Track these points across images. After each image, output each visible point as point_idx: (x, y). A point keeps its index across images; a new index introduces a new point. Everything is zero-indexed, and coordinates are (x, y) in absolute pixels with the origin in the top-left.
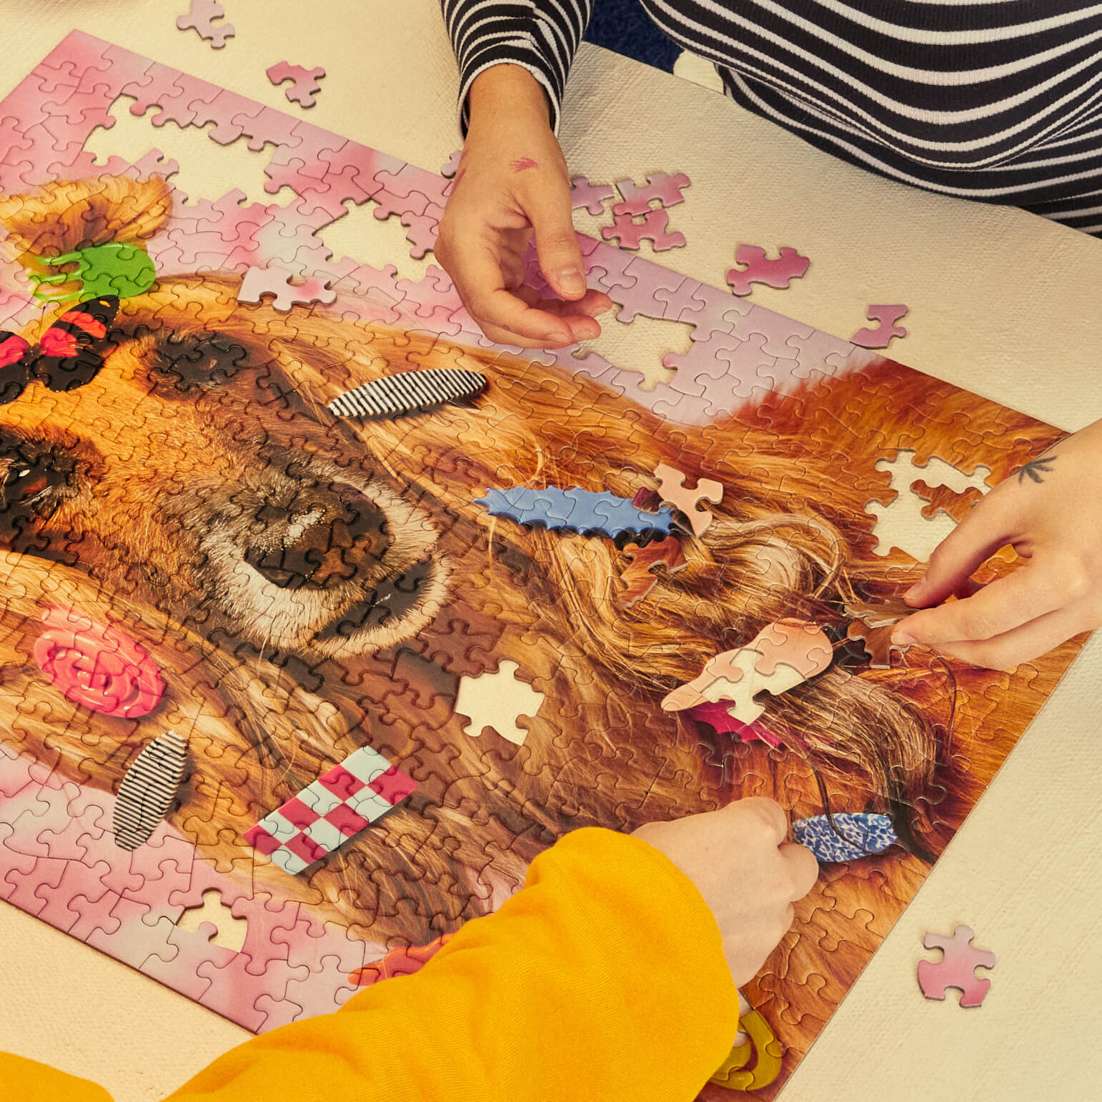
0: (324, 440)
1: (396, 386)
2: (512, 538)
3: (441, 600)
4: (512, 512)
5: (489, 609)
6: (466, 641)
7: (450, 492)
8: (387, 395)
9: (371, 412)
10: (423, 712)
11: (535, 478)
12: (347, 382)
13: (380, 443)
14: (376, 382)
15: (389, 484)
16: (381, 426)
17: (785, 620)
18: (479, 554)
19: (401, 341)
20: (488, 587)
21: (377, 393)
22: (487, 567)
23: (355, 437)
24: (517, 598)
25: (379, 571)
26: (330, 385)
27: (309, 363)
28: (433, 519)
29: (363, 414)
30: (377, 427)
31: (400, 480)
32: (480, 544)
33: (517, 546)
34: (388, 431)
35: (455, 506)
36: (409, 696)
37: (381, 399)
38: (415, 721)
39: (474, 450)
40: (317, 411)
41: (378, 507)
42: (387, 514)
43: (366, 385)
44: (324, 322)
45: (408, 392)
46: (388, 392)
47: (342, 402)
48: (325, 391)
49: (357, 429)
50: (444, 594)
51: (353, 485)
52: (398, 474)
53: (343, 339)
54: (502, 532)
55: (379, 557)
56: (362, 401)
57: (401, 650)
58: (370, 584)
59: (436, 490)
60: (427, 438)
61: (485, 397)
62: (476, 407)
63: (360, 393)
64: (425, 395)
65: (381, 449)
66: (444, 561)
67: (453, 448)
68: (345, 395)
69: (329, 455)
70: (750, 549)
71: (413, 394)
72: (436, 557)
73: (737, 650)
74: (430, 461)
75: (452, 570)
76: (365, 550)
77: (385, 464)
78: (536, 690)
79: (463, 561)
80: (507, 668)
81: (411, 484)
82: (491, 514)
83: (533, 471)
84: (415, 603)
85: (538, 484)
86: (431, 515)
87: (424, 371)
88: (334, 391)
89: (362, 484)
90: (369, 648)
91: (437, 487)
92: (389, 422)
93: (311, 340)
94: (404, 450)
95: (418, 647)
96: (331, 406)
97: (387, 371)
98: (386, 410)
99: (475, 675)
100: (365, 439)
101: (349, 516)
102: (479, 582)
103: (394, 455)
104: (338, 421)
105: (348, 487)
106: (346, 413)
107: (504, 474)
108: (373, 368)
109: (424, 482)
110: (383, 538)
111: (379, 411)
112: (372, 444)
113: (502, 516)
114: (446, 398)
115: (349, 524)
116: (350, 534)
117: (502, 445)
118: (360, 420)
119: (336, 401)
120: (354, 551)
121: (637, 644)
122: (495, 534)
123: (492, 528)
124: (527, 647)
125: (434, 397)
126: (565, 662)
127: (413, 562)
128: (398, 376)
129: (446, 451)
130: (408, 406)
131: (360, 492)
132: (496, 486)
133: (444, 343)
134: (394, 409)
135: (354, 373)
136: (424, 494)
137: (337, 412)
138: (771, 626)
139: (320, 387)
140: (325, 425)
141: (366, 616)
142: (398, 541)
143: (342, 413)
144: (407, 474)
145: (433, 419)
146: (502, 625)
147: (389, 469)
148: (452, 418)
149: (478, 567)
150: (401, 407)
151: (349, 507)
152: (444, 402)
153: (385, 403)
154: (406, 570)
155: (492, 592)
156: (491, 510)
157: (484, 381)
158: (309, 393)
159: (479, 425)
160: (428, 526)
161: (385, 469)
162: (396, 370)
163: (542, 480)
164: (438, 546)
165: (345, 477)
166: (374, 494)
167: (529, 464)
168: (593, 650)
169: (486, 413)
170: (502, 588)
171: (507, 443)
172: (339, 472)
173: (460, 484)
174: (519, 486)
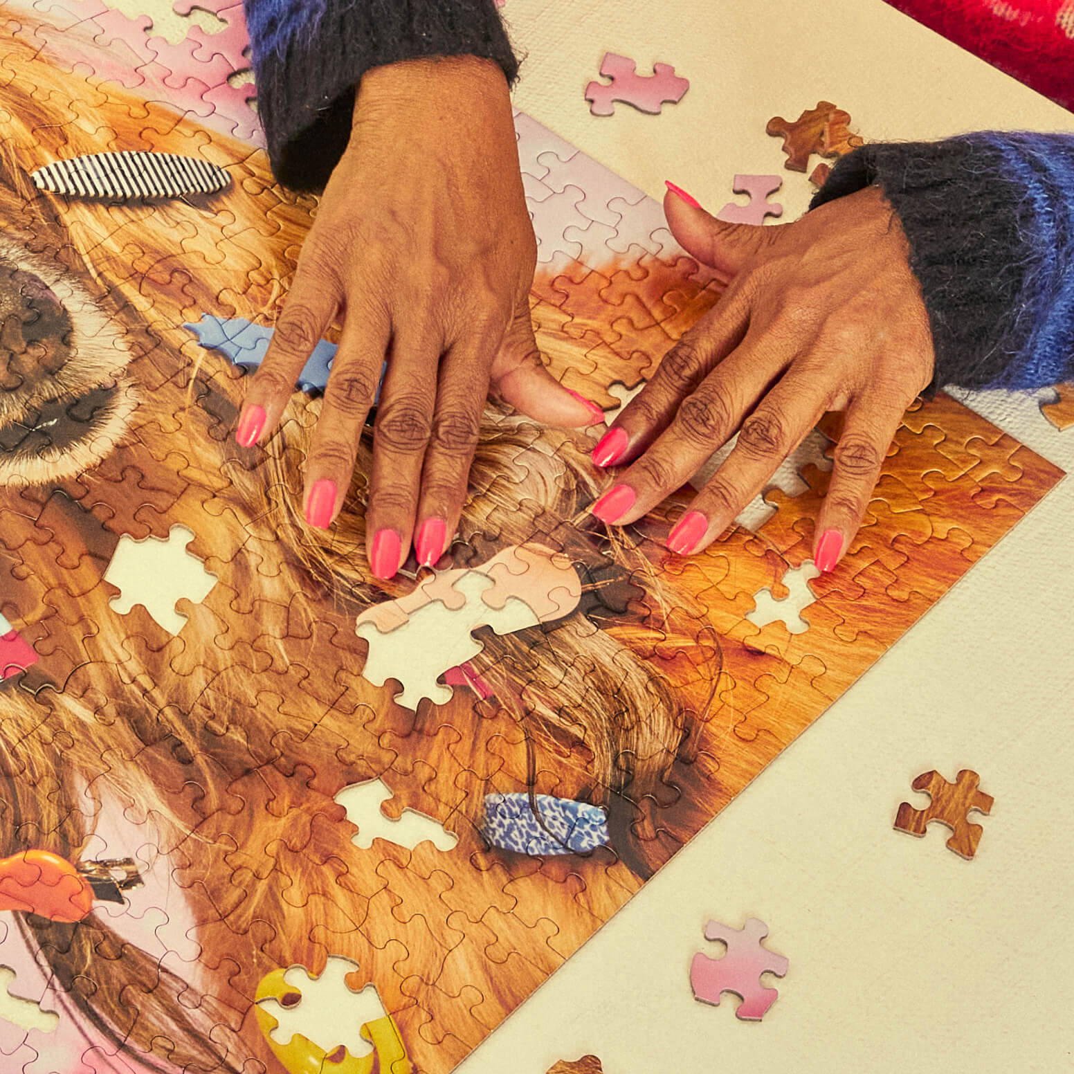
0: (18, 216)
1: (119, 166)
2: (221, 380)
3: (117, 439)
4: (227, 347)
5: (175, 463)
6: (138, 496)
7: (156, 309)
8: (107, 175)
9: (83, 192)
10: (64, 571)
11: (266, 310)
12: (62, 150)
13: (85, 233)
14: (97, 156)
15: (84, 284)
16: (90, 211)
17: (529, 545)
18: (176, 390)
19: (137, 111)
20: (178, 434)
21: (95, 170)
22: (183, 409)
23: (56, 219)
25: (49, 389)
26: (39, 148)
27: (22, 118)
28: (130, 338)
29: (73, 192)
30: (86, 211)
31: (99, 281)
32: (181, 380)
33: (224, 391)
34: (98, 219)
35: (160, 328)
36: (53, 549)
37: (99, 178)
38: (53, 581)
39: (198, 263)
40: (17, 178)
41: (65, 309)
42: (74, 320)
43: (84, 158)
44: (49, 69)
45: (133, 175)
46: (109, 172)
47: (50, 174)
48: (33, 156)
49: (61, 209)
50: (121, 432)
51: (42, 277)
52: (100, 274)
53: (68, 96)
54: (210, 371)
55: (51, 371)
56: (75, 176)
57: (56, 490)
58: (35, 403)
59: (140, 302)
60: (142, 236)
61: (225, 199)
62: (210, 210)
63: (74, 165)
64: (150, 185)
65: (85, 240)
66: (131, 391)
67: (173, 256)
68: (55, 165)
69: (18, 235)
70: (507, 449)
71: (139, 179)
72: (123, 384)
73: (464, 571)
74: (142, 267)
75: (139, 404)
76: (39, 360)
77: (86, 259)
78: (208, 569)
79: (154, 395)
80: (180, 537)
81: (112, 290)
82: (201, 345)
83: (265, 302)
84: (85, 435)
85: (266, 319)
86: (128, 332)
87: (159, 155)
88: (42, 157)
89: (53, 278)
90: (16, 481)
91: (142, 299)
92: (101, 208)
93: (28, 89)
94: (113, 246)
95: (78, 491)
96: (36, 175)
97: (113, 145)
98: (102, 193)
99: (137, 537)
100: (68, 224)
101: (28, 314)
102: (171, 426)
103: (98, 250)
104: (41, 196)
105: (35, 279)
106: (52, 188)
107: (227, 297)
108: (97, 138)
109: (129, 290)
110: (64, 348)
111: (92, 193)
112: (75, 232)
113: (214, 350)
114: (178, 192)
115: (27, 324)
116: (25, 335)
117: (232, 262)
118: (67, 199)
119: (43, 170)
120: (24, 358)
121: (341, 539)
122: (200, 370)
123: (199, 363)
124: (210, 518)
125: (164, 188)
126: (252, 545)
127: (94, 386)
128: (126, 154)
129: (164, 258)
130: (129, 194)
131: (47, 288)
132: (215, 312)
133: (189, 124)
134: (111, 193)
135: (72, 141)
136: (126, 306)
137: (40, 184)
138: (512, 548)
139: (27, 149)
140: (23, 197)
141: (22, 441)
142: (80, 355)
143: (47, 187)
144: (110, 276)
145: (156, 214)
146: (189, 483)
147: (90, 266)
148: (179, 218)
149: (172, 408)
150: (120, 193)
151: (30, 305)
152: (174, 197)
153: (102, 184)
154: (82, 395)
155: (181, 440)
156: (202, 341)
157: (229, 180)
158: (13, 154)
159: (211, 233)
160: (121, 345)
161: (85, 265)
162: (125, 146)
163: (272, 315)
164: (129, 373)
165: (34, 265)
166: (65, 293)
167: (261, 292)
168: (288, 536)
169: (222, 219)
170: (195, 439)
171: (240, 261)
172: (27, 258)
173: (171, 301)
174: (243, 317)
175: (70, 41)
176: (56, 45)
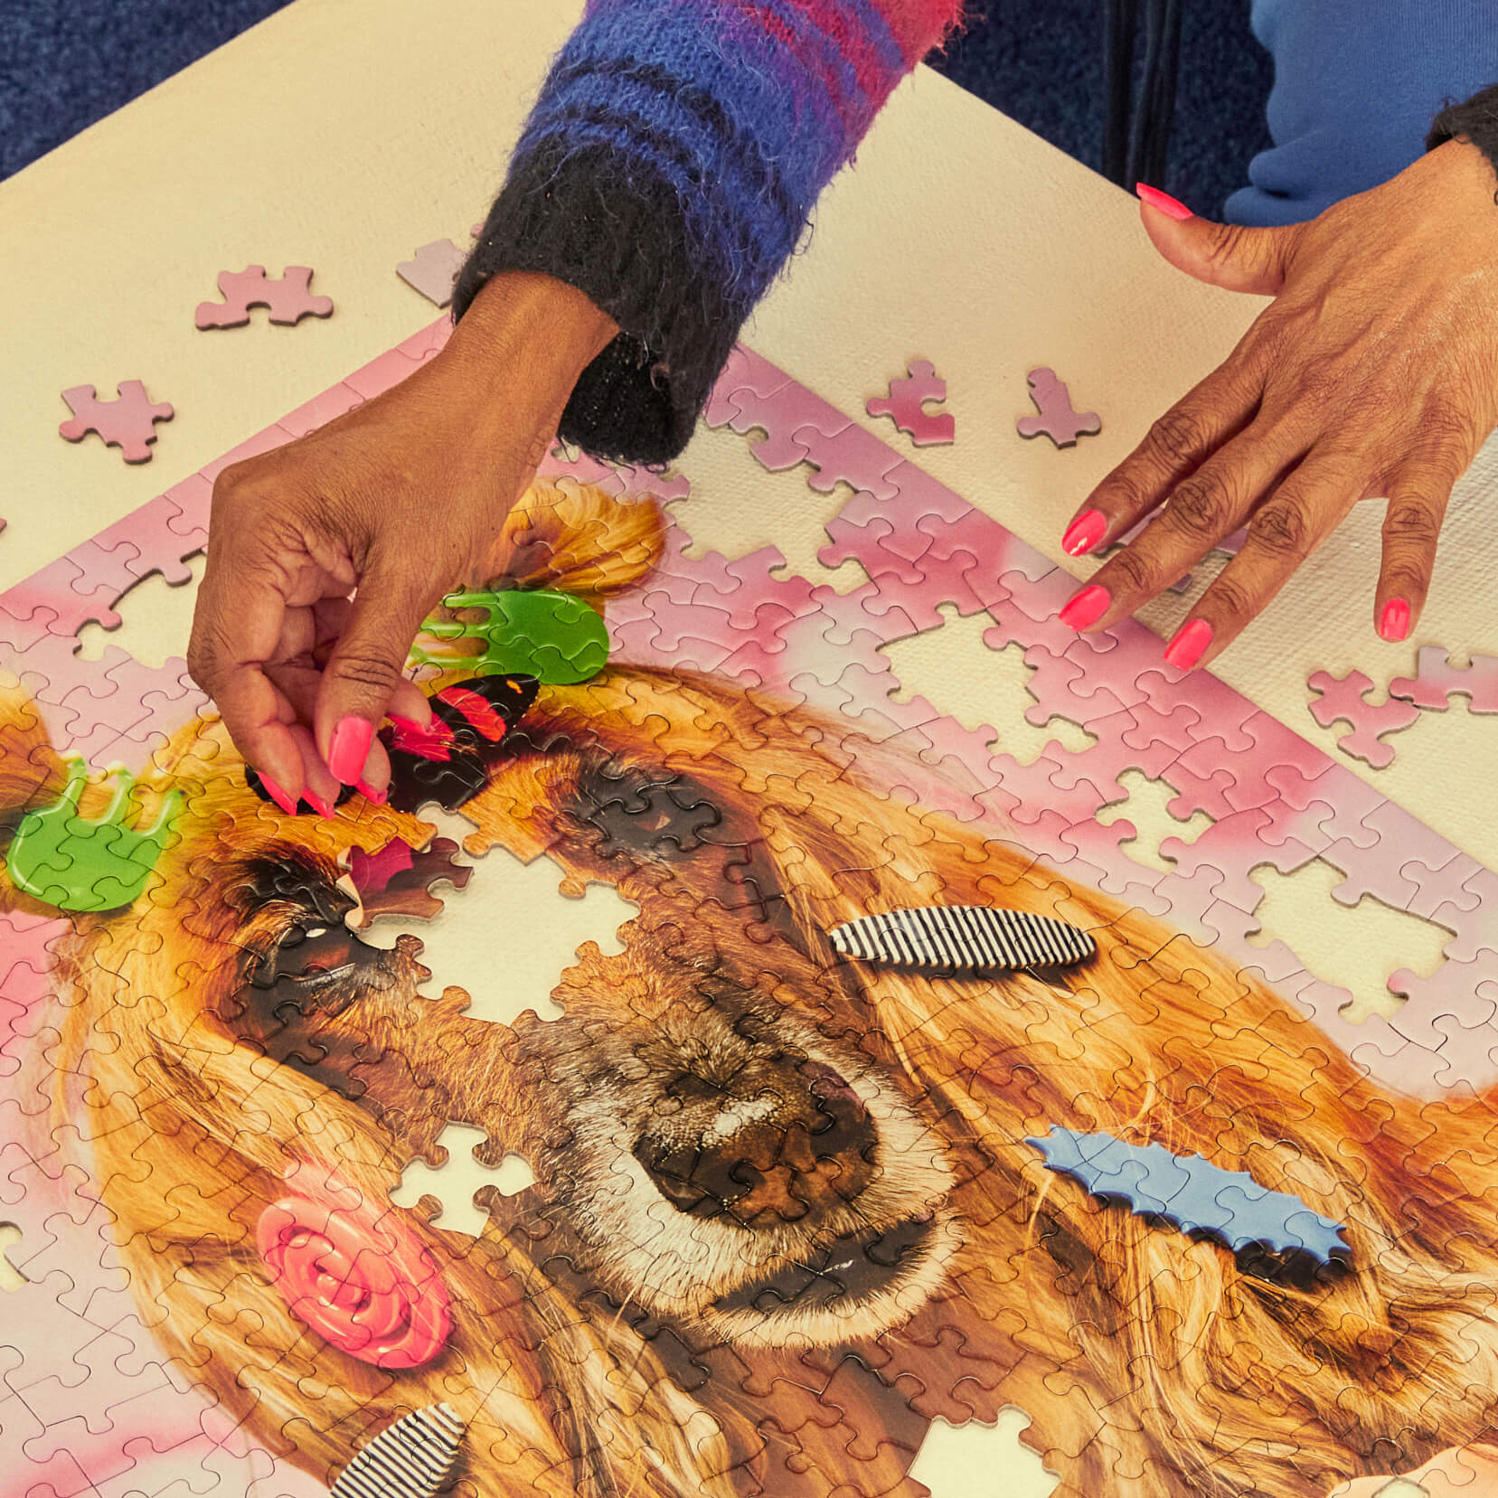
0: (808, 986)
1: (947, 925)
2: (1073, 1215)
3: (931, 1289)
4: (1082, 1171)
5: (1008, 1324)
6: (956, 1367)
7: (990, 1117)
8: (930, 938)
9: (897, 958)
10: (857, 1464)
11: (1135, 1123)
12: (871, 903)
13: (898, 1012)
14: (918, 912)
15: (895, 1081)
16: (906, 984)
17: (1479, 1446)
18: (1012, 1227)
19: (974, 854)
20: (1013, 1285)
21: (915, 930)
22: (1021, 1252)
23: (859, 994)
24: (1058, 1315)
25: (843, 1220)
26: (843, 900)
27: (819, 858)
28: (953, 1154)
29: (884, 958)
30: (901, 984)
31: (915, 1078)
32: (1019, 1212)
33: (1076, 1228)
34: (917, 996)
35: (994, 1142)
36: (841, 1433)
37: (919, 941)
38: (840, 1475)
39: (1047, 1057)
40: (811, 938)
41: (868, 1115)
42: (881, 1129)
43: (901, 913)
45: (964, 938)
46: (933, 932)
47: (854, 933)
48: (832, 909)
49: (867, 980)
50: (938, 1280)
51: (838, 1070)
52: (917, 1069)
53: (882, 831)
54: (1060, 1202)
56: (887, 937)
57: (850, 1356)
58: (824, 1237)
59: (969, 1108)
60: (974, 1019)
61: (1086, 973)
62: (1066, 988)
63: (887, 923)
64: (990, 952)
65: (898, 1021)
66: (953, 1227)
67: (1016, 1047)
68: (862, 922)
69: (810, 1013)
70: (1451, 1317)
71: (973, 944)
72: (942, 1216)
73: (1389, 1478)
74: (972, 1061)
75: (963, 1244)
76: (830, 1181)
77: (899, 1048)
78: (1048, 1466)
79: (983, 1233)
80: (1011, 1422)
81: (932, 1090)
82: (1048, 1167)
83: (1134, 1113)
84: (890, 1283)
85: (1137, 1134)
86: (952, 1146)
87: (1000, 911)
88: (845, 910)
89: (854, 1072)
90: (796, 1341)
91: (971, 1103)
92: (921, 981)
93: (830, 819)
94: (935, 1032)
95: (877, 1358)
96: (836, 934)
97: (940, 897)
98: (922, 960)
99: (955, 1421)
100: (877, 1000)
101: (819, 1118)
102: (1003, 1274)
103: (916, 1036)
104: (841, 962)
105: (830, 1072)
106: (857, 951)
107: (1085, 1105)
108: (918, 887)
109: (954, 1091)
110: (865, 1167)
111: (910, 959)
112: (886, 1011)
113: (1067, 1176)
114: (1024, 962)
115: (815, 1133)
116: (813, 1147)
117: (1093, 1059)
118: (875, 967)
119: (846, 927)
120: (811, 1177)
121: (1228, 1431)
122: (1046, 1200)
123: (1044, 1190)
124: (1050, 1397)
125: (1005, 955)
126: (1107, 1435)
127: (903, 1218)
128: (956, 909)
129: (1002, 1050)
130: (958, 962)
131: (846, 1085)
132: (1067, 1123)
133: (1041, 871)
134: (935, 961)
135: (885, 890)
136: (951, 1113)
137: (841, 947)
138: (1453, 1451)
139: (826, 899)
140: (817, 963)
141: (806, 1288)
142: (886, 1176)
143: (850, 950)
144: (929, 1071)
145: (995, 992)
146: (1026, 1352)
147: (903, 1057)
148: (1025, 997)
149: (1007, 1250)
150: (947, 962)
151: (820, 1105)
152: (1019, 969)
153: (923, 948)
154: (887, 1228)
155: (1017, 1294)
156: (1050, 1161)
157: (1092, 948)
158: (806, 905)
159: (1066, 1017)
160: (942, 1164)
161: (896, 1055)
162: (954, 898)
163: (1144, 1129)
164: (949, 1201)
165: (829, 1055)
166: (869, 1092)
167: (1129, 1099)
168: (1155, 1426)
169: (1083, 1001)
170: (1036, 1292)
171: (1103, 1057)
172: (820, 1044)
173: (1011, 1108)
174: (1105, 1132)
175: (888, 756)
176: (869, 761)
